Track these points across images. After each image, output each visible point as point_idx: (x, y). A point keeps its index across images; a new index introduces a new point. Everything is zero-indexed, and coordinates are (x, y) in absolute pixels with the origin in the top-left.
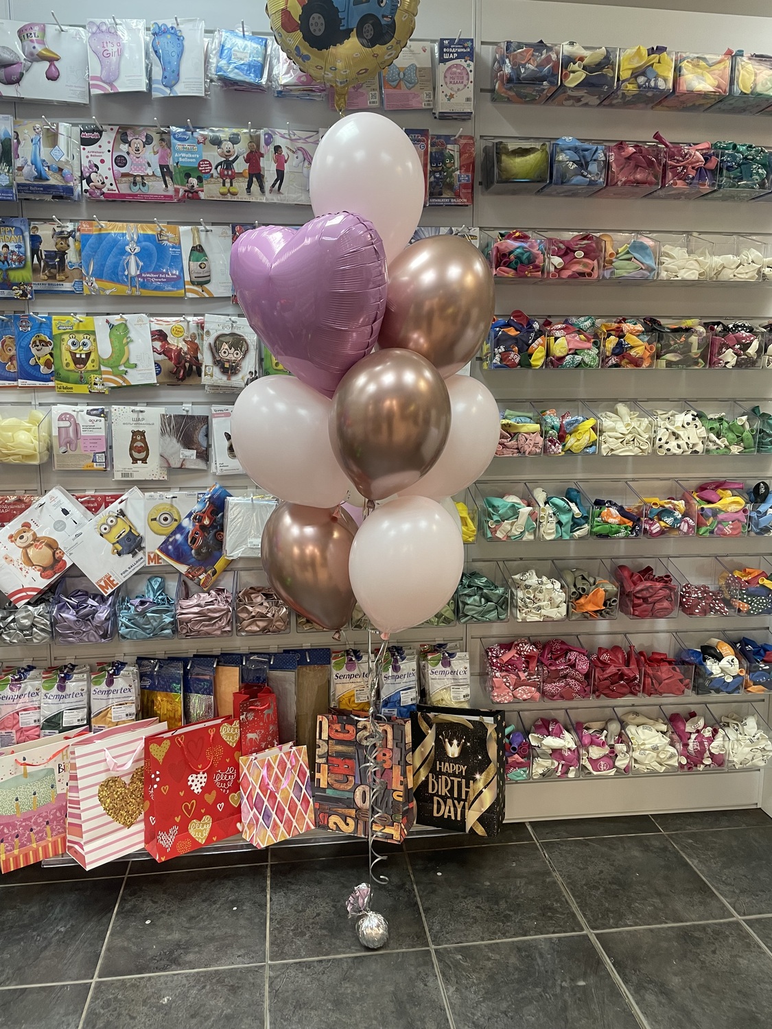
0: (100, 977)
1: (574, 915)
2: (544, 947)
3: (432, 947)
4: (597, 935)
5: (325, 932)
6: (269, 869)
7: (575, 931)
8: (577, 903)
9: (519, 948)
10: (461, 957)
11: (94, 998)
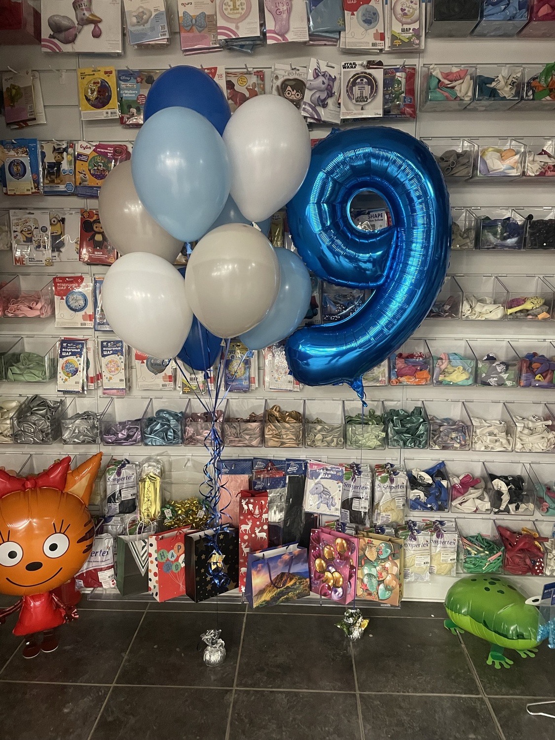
0: (117, 683)
1: (473, 681)
2: (446, 704)
3: (358, 692)
4: (489, 699)
5: (279, 670)
6: (245, 617)
7: (472, 694)
8: (477, 672)
9: (425, 702)
10: (379, 703)
11: (111, 698)
